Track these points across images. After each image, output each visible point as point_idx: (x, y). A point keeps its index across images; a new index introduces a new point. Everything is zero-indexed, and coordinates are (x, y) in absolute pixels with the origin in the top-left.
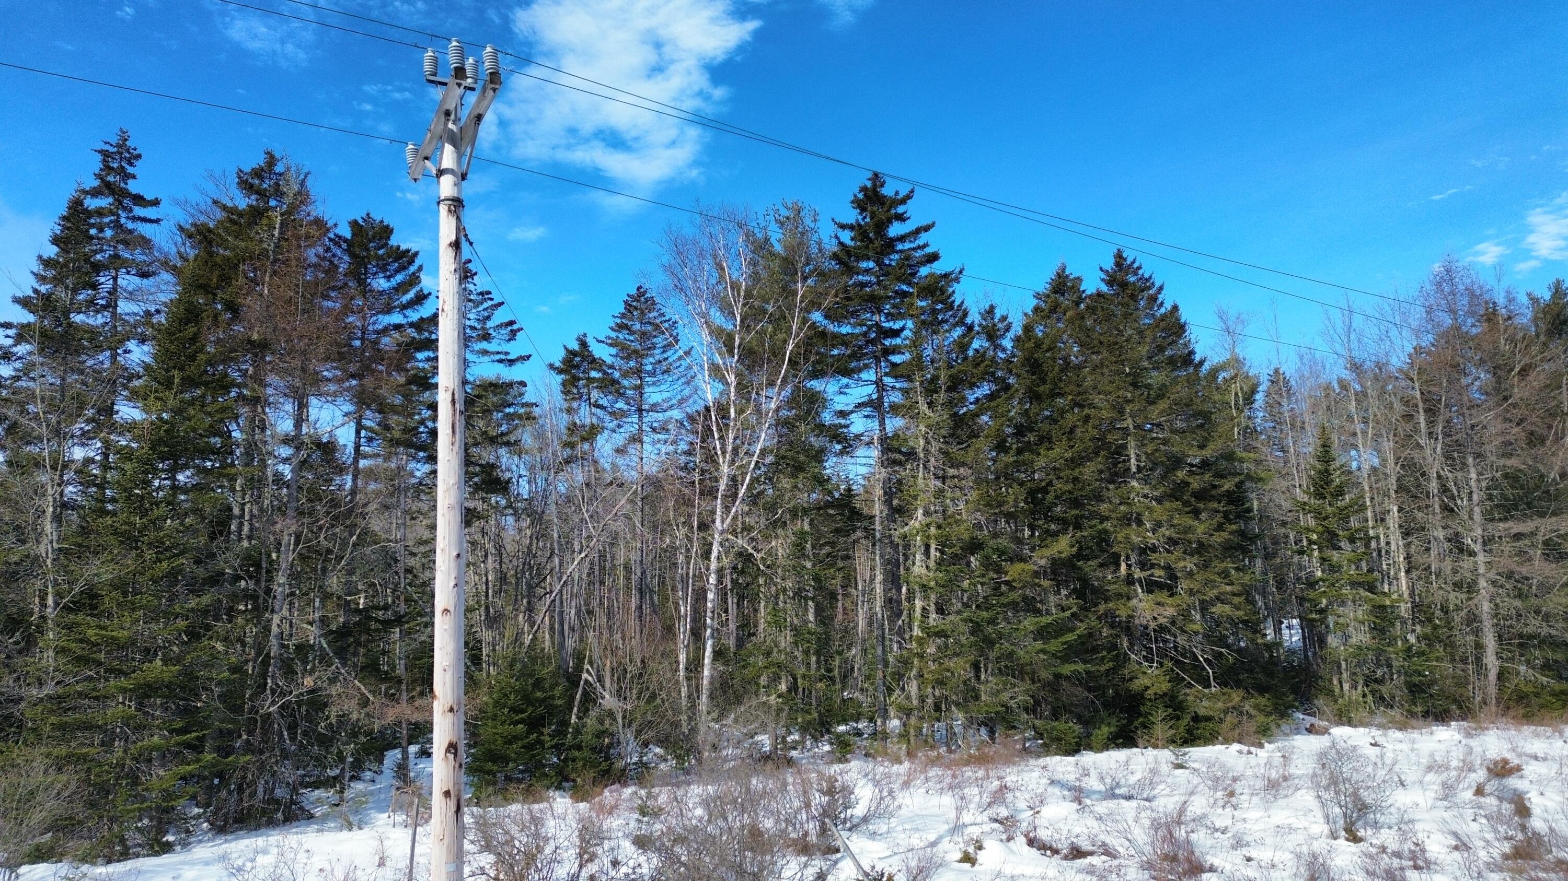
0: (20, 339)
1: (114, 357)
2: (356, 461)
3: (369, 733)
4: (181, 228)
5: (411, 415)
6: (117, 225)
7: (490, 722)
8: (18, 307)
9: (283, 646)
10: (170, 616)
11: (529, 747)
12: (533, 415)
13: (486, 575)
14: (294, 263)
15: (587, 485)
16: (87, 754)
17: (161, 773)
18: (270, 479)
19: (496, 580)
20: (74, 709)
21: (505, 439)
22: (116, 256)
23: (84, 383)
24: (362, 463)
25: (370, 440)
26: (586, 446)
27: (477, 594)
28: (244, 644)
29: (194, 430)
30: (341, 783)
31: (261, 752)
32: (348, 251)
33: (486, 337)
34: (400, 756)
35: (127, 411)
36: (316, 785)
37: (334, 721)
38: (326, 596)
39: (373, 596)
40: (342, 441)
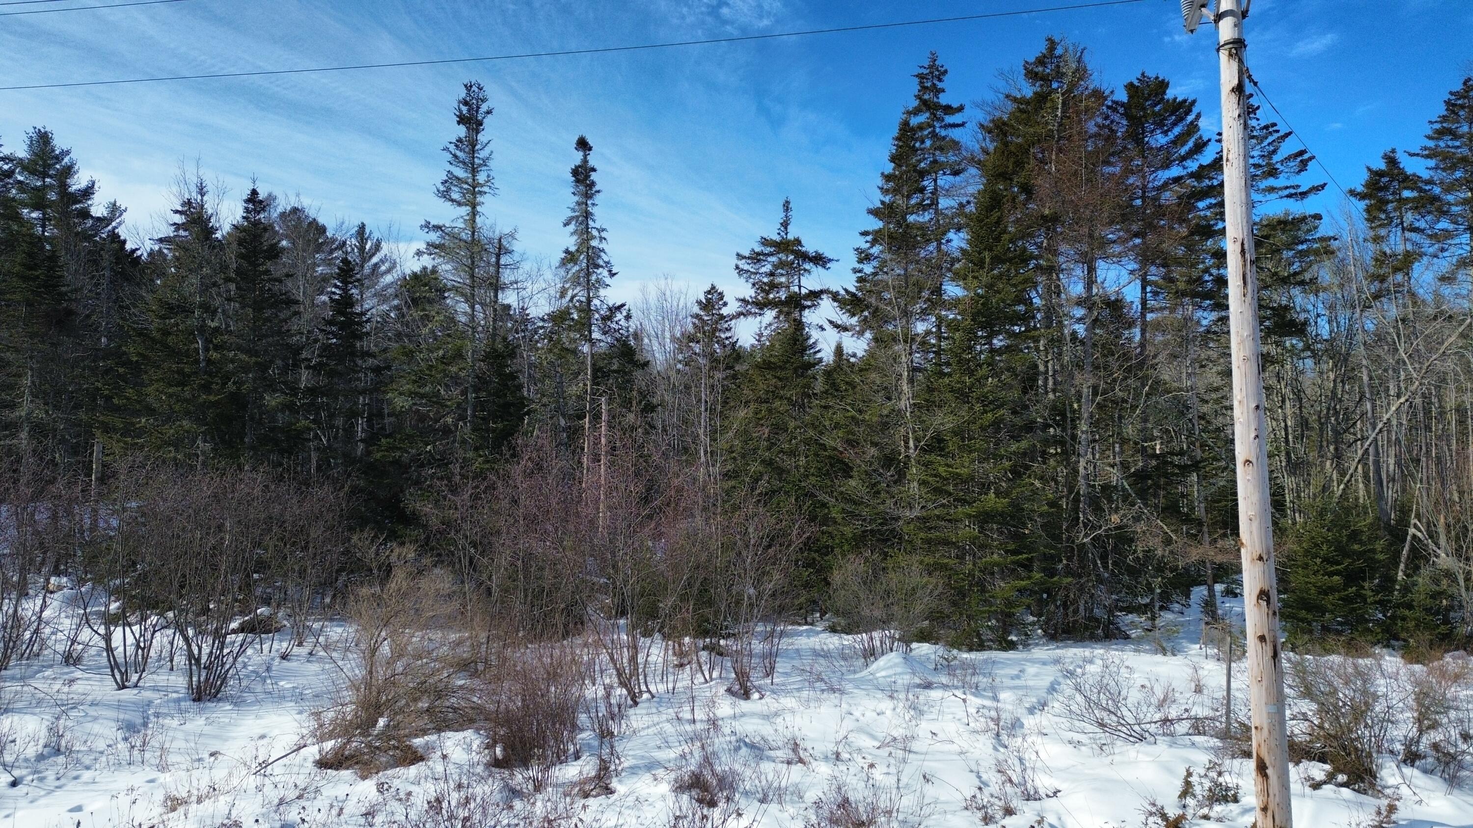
0: (874, 243)
1: (939, 248)
2: (1143, 315)
3: (1174, 569)
4: (982, 126)
5: (1193, 266)
6: (934, 135)
7: (1300, 570)
8: (871, 217)
9: (1089, 486)
10: (998, 457)
11: (1347, 600)
12: (1331, 249)
13: (1285, 421)
14: (1076, 138)
15: (1403, 320)
16: (946, 565)
17: (1002, 585)
18: (1068, 339)
19: (1296, 425)
20: (935, 528)
21: (1299, 278)
22: (935, 162)
23: (920, 271)
24: (1150, 317)
25: (1155, 294)
26: (1399, 277)
27: (1276, 440)
28: (1057, 483)
29: (1003, 301)
30: (1152, 612)
31: (1080, 577)
32: (1126, 115)
33: (1273, 172)
34: (1206, 593)
35: (953, 290)
36: (1129, 610)
37: (1141, 555)
38: (1124, 441)
39: (1168, 442)
40: (1129, 299)
